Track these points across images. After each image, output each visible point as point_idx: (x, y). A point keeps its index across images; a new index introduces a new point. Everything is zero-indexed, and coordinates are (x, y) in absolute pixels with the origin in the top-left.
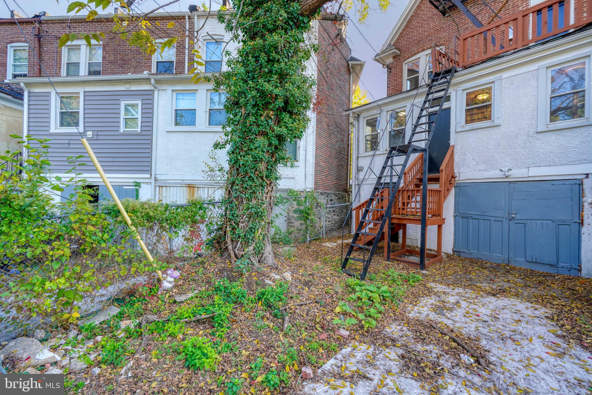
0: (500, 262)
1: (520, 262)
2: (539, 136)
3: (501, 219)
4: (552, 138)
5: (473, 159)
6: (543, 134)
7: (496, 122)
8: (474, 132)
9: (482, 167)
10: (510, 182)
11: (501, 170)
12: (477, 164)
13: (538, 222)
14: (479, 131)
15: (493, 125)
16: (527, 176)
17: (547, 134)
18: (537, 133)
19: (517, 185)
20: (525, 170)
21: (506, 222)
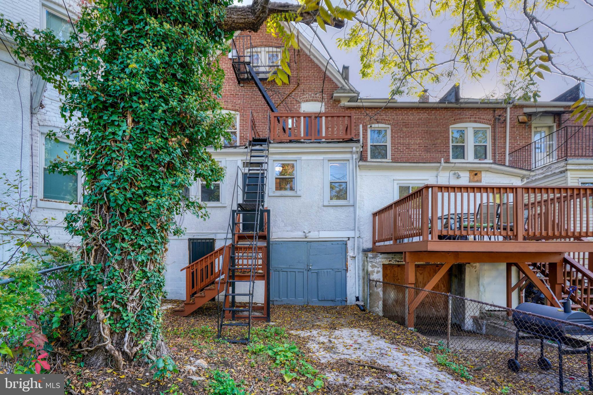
0: (303, 304)
1: (315, 302)
2: (325, 208)
3: (302, 270)
4: (331, 210)
5: (283, 221)
6: (327, 207)
7: (299, 193)
8: (283, 198)
9: (289, 228)
10: (308, 241)
11: (304, 232)
12: (285, 225)
13: (325, 271)
14: (287, 198)
15: (296, 195)
16: (318, 237)
17: (329, 208)
18: (324, 206)
19: (312, 244)
20: (317, 233)
21: (305, 272)
